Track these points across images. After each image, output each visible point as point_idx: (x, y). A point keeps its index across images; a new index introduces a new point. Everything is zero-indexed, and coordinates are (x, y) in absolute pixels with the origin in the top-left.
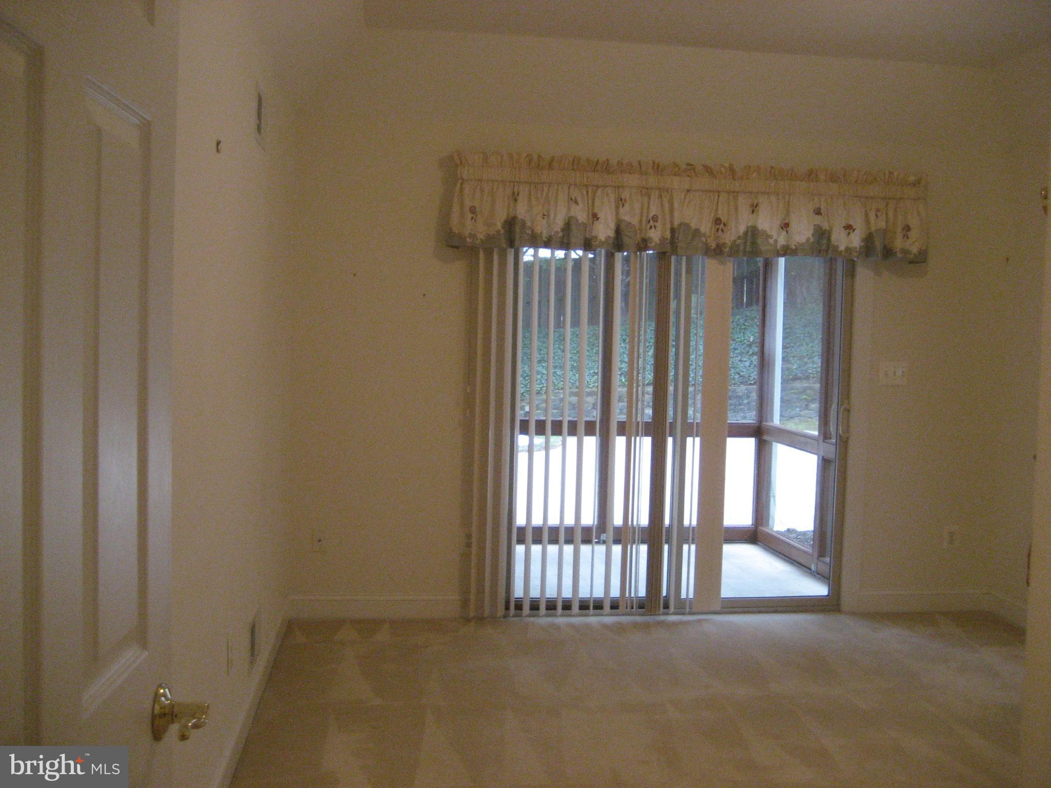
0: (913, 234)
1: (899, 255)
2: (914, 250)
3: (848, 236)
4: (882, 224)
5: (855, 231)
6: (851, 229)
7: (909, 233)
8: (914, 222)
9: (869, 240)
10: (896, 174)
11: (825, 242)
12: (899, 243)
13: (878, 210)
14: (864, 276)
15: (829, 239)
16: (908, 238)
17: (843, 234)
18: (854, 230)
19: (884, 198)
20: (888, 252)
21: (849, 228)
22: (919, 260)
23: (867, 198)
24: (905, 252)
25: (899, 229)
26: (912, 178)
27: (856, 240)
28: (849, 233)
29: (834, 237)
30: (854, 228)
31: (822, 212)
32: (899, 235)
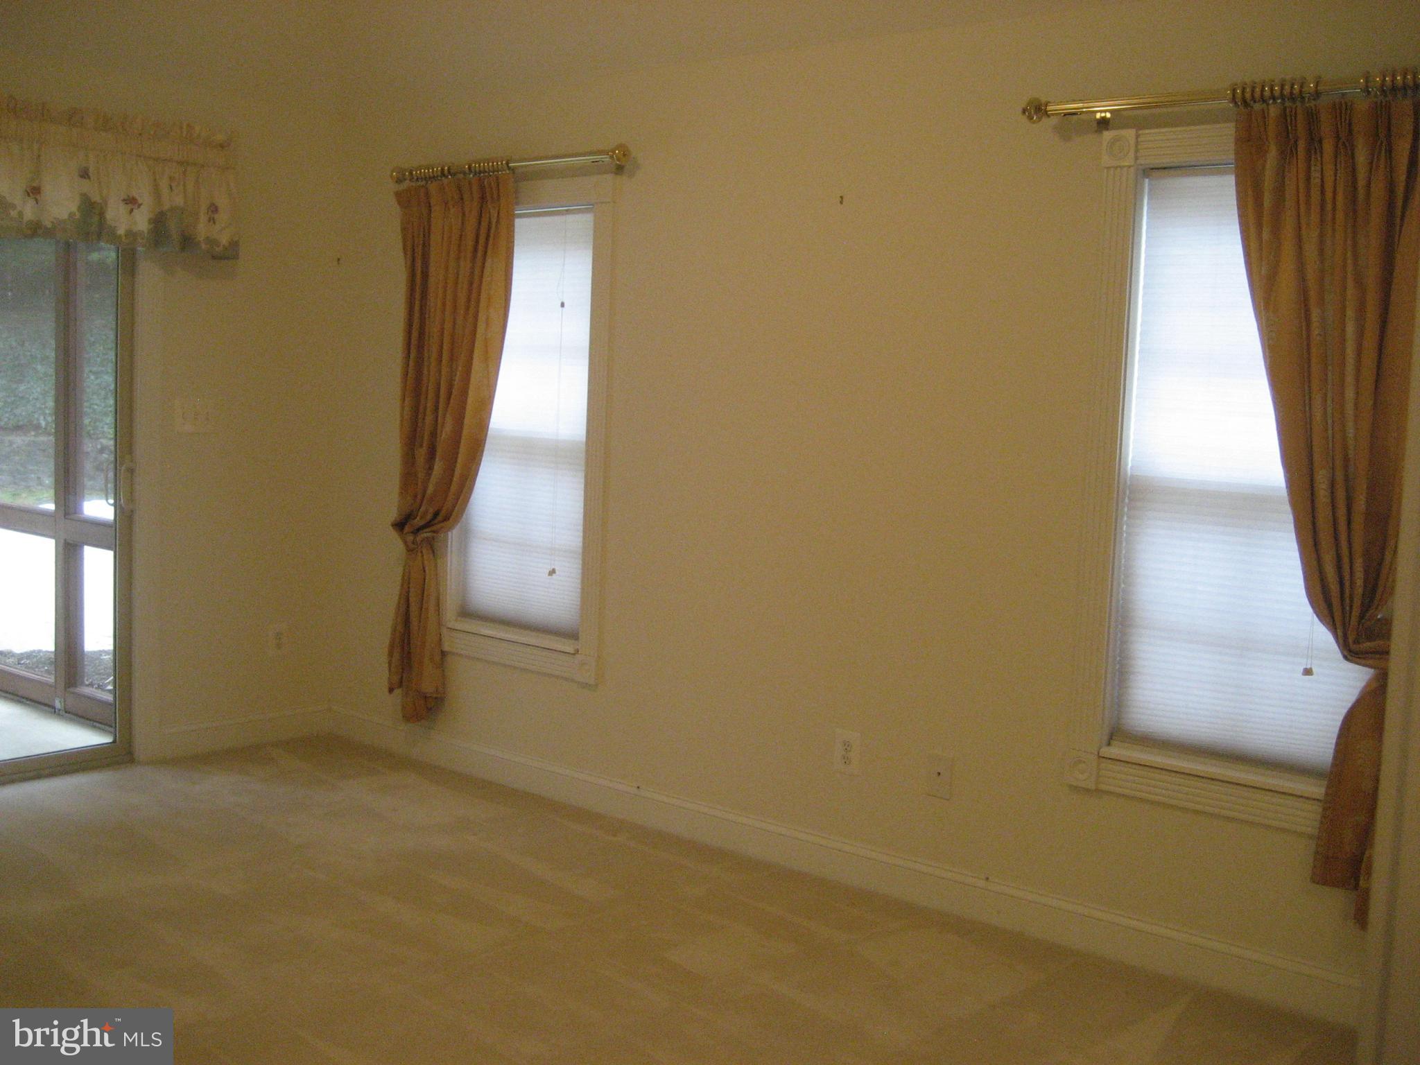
0: (223, 217)
1: (203, 246)
2: (224, 240)
3: (131, 213)
4: (179, 201)
5: (142, 207)
6: (135, 203)
7: (216, 216)
8: (223, 202)
9: (159, 222)
10: (197, 129)
11: (96, 219)
12: (202, 230)
13: (171, 179)
14: (150, 275)
15: (102, 215)
16: (214, 223)
17: (123, 209)
18: (140, 206)
19: (180, 163)
20: (187, 242)
21: (131, 202)
22: (227, 255)
23: (156, 160)
24: (211, 242)
25: (203, 209)
26: (220, 137)
27: (141, 221)
28: (131, 211)
29: (110, 215)
30: (140, 203)
31: (90, 174)
32: (203, 218)
